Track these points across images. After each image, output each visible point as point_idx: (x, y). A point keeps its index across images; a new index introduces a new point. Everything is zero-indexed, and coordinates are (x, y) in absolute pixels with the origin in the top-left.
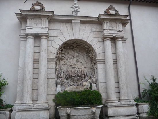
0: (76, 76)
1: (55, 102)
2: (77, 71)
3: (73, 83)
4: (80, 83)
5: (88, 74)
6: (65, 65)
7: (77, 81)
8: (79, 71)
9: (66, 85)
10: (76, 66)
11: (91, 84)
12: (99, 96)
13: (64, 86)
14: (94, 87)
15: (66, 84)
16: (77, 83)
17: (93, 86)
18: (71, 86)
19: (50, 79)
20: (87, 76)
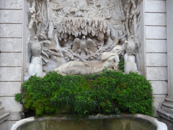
0: (84, 37)
1: (22, 103)
2: (88, 23)
3: (78, 55)
4: (93, 54)
5: (114, 34)
6: (59, 13)
7: (86, 50)
8: (92, 24)
9: (58, 59)
10: (85, 14)
11: (121, 57)
12: (145, 88)
13: (56, 61)
14: (131, 65)
15: (59, 56)
16: (86, 54)
17: (128, 61)
18: (73, 60)
19: (9, 40)
20: (113, 39)
